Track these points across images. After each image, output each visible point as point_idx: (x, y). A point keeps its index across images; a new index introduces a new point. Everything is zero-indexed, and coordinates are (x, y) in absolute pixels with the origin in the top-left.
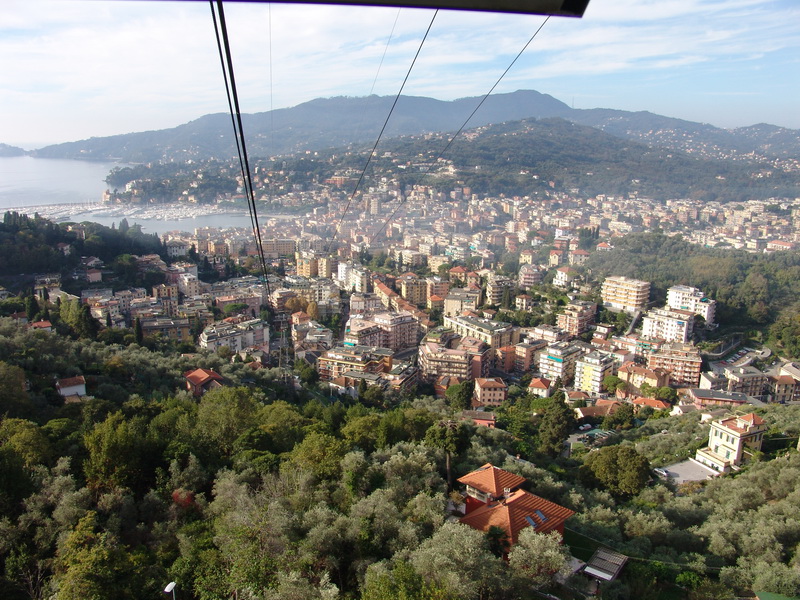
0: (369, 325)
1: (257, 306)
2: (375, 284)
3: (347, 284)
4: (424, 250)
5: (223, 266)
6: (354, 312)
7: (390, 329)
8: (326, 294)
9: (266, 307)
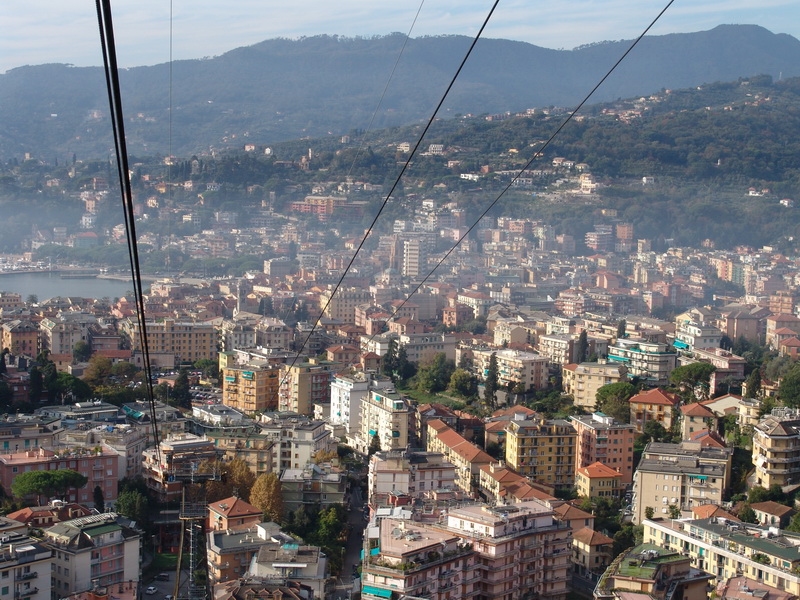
0: (432, 536)
1: (110, 477)
2: (432, 431)
3: (356, 430)
4: (554, 347)
5: (24, 376)
6: (381, 500)
7: (492, 551)
8: (303, 454)
9: (136, 482)
